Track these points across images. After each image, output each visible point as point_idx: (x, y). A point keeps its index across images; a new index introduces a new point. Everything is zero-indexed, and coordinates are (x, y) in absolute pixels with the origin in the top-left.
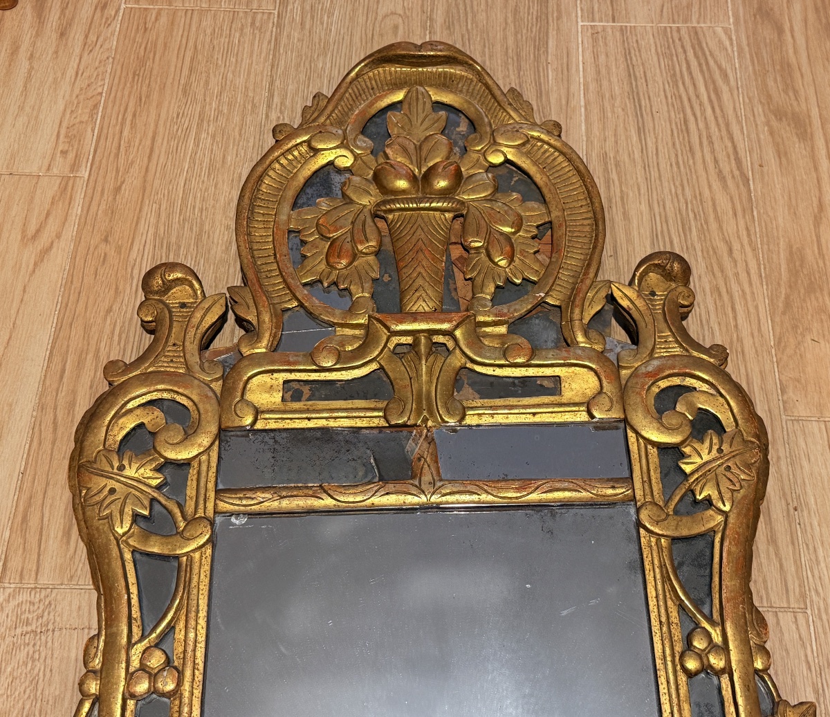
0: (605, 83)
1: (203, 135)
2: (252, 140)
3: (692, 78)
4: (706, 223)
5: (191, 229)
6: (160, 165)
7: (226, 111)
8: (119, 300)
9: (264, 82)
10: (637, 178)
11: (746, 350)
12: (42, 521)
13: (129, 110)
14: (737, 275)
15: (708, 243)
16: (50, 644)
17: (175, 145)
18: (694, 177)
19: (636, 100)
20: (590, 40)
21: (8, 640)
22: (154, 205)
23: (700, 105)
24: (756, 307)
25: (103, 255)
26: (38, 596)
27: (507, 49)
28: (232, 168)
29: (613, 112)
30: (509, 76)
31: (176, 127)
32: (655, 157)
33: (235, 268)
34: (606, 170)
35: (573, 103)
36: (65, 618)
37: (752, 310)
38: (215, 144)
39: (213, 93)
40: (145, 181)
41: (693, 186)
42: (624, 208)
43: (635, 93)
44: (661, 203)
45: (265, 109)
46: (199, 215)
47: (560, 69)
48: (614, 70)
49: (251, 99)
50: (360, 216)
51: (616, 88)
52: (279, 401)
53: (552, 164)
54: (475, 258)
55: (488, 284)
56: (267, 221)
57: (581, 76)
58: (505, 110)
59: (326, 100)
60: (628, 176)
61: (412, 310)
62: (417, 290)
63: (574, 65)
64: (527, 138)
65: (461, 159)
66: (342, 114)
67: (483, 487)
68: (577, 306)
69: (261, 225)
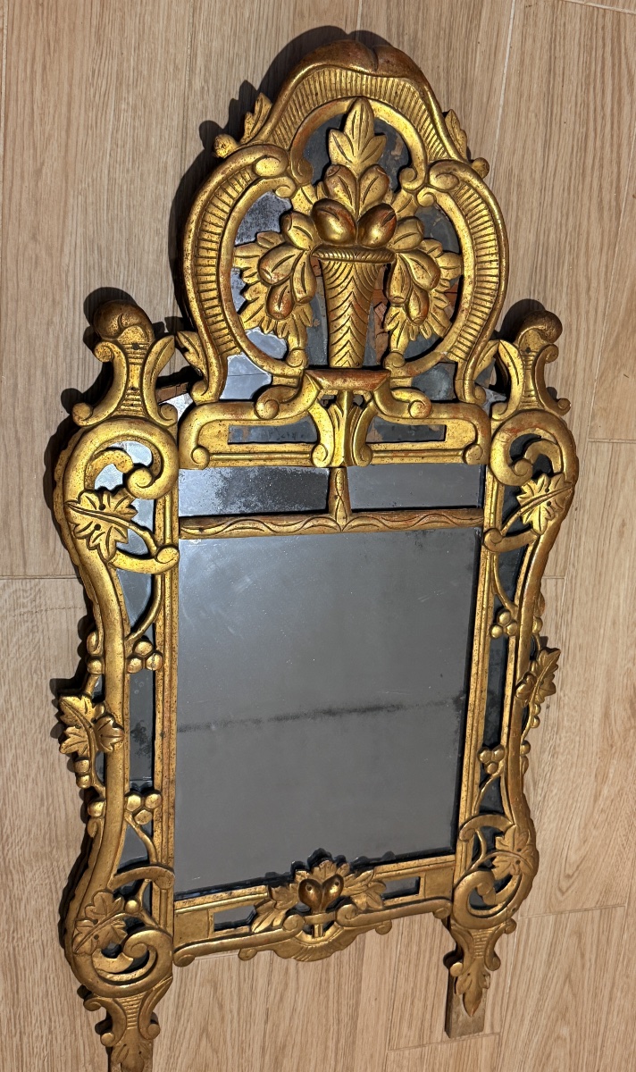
0: (526, 78)
1: (123, 106)
2: (175, 117)
3: (603, 82)
4: (577, 256)
5: (121, 231)
6: (80, 143)
7: (145, 73)
8: (58, 311)
9: (186, 34)
10: (533, 203)
11: (577, 383)
12: (22, 525)
13: (37, 59)
14: (587, 312)
15: (574, 278)
16: (44, 620)
17: (94, 118)
18: (579, 205)
19: (550, 105)
20: (522, 15)
21: (9, 619)
22: (80, 197)
23: (603, 118)
24: (594, 344)
25: (34, 256)
26: (28, 585)
27: (441, 15)
29: (527, 117)
31: (92, 90)
32: (552, 178)
33: (168, 282)
34: (508, 189)
35: (493, 102)
36: (54, 600)
37: (590, 347)
38: (137, 120)
39: (131, 43)
40: (66, 164)
41: (576, 216)
42: (516, 236)
43: (551, 97)
44: (547, 233)
45: (188, 72)
46: (127, 213)
47: (488, 52)
48: (537, 61)
49: (173, 57)
50: (300, 262)
51: (535, 86)
52: (225, 444)
53: (474, 212)
54: (394, 310)
55: (403, 340)
56: (212, 258)
57: (506, 65)
58: (442, 141)
59: (269, 106)
60: (526, 200)
61: (340, 364)
62: (345, 346)
63: (502, 48)
64: (458, 180)
65: (394, 198)
66: (285, 129)
67: (383, 521)
68: (472, 367)
69: (205, 262)
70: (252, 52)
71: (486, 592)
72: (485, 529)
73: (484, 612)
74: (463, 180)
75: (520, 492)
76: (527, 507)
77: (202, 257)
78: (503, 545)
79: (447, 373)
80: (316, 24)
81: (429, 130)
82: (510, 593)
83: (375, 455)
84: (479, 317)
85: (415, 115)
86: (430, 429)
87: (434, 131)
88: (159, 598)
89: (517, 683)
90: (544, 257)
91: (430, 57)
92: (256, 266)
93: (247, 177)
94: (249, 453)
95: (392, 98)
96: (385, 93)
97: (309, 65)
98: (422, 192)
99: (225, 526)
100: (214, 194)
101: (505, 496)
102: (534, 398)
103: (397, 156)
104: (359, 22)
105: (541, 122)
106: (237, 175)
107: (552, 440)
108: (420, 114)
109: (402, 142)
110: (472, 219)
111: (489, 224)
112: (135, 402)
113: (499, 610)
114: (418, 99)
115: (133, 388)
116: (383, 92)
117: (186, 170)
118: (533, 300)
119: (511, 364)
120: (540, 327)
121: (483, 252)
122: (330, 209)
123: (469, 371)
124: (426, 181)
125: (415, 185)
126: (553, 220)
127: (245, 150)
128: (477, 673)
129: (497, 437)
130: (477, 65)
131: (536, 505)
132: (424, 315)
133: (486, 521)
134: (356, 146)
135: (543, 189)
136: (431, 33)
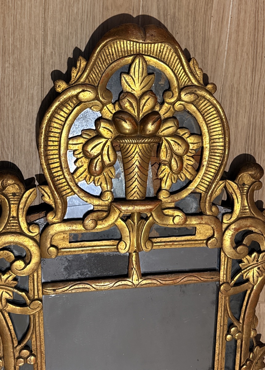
0: (241, 34)
1: (7, 65)
2: (37, 69)
5: (9, 131)
7: (18, 46)
9: (41, 23)
10: (246, 102)
19: (255, 48)
27: (189, 3)
28: (27, 90)
29: (242, 56)
30: (188, 26)
32: (257, 88)
33: (36, 156)
34: (231, 96)
35: (221, 49)
38: (15, 72)
39: (9, 31)
43: (256, 42)
44: (255, 118)
45: (43, 45)
46: (12, 122)
47: (218, 21)
48: (248, 24)
49: (34, 37)
50: (106, 145)
51: (246, 38)
52: (68, 243)
53: (208, 112)
54: (163, 167)
55: (169, 182)
56: (55, 146)
57: (229, 27)
58: (187, 76)
59: (85, 63)
60: (242, 100)
61: (132, 198)
62: (134, 188)
63: (226, 19)
64: (198, 96)
65: (161, 108)
66: (95, 75)
67: (159, 281)
68: (209, 197)
69: (52, 148)
70: (79, 31)
71: (222, 317)
72: (221, 283)
73: (222, 328)
74: (201, 96)
75: (241, 261)
76: (245, 270)
77: (50, 146)
78: (232, 290)
79: (195, 198)
80: (116, 13)
81: (180, 70)
82: (237, 316)
83: (155, 244)
84: (213, 168)
85: (171, 62)
86: (187, 229)
87: (183, 71)
88: (32, 327)
89: (241, 365)
90: (254, 131)
91: (183, 27)
92: (81, 148)
93: (74, 102)
94: (82, 247)
95: (158, 54)
96: (154, 51)
97: (106, 39)
98: (177, 104)
99: (68, 287)
100: (55, 112)
101: (232, 263)
102: (248, 210)
103: (162, 84)
104: (141, 10)
105: (250, 57)
106: (68, 101)
107: (260, 233)
108: (174, 62)
109: (165, 76)
110: (207, 116)
111: (217, 118)
112: (14, 224)
113: (231, 325)
114: (173, 53)
115: (13, 217)
116: (152, 51)
117: (44, 97)
118: (248, 154)
119: (233, 192)
120: (250, 173)
121: (214, 134)
122: (122, 117)
123: (208, 198)
124: (179, 98)
125: (173, 100)
126: (259, 110)
127: (72, 88)
128: (218, 360)
129: (226, 233)
130: (211, 29)
131: (251, 269)
132: (181, 169)
133: (221, 278)
134: (136, 81)
135: (252, 94)
136: (184, 13)
